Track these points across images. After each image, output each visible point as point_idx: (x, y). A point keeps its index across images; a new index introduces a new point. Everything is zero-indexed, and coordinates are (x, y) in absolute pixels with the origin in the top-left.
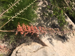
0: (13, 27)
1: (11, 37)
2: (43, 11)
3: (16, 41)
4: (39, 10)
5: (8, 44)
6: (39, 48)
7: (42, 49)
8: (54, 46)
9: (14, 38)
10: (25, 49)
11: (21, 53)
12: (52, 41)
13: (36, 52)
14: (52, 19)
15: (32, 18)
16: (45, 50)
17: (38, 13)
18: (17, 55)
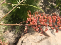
0: (19, 19)
1: (17, 27)
2: (44, 4)
3: (21, 31)
4: (41, 3)
5: (15, 34)
6: (43, 38)
7: (46, 40)
8: (55, 36)
9: (19, 29)
10: (30, 39)
11: (26, 43)
12: (53, 32)
13: (41, 43)
14: (53, 11)
15: (35, 11)
16: (49, 40)
17: (41, 5)
18: (23, 44)
